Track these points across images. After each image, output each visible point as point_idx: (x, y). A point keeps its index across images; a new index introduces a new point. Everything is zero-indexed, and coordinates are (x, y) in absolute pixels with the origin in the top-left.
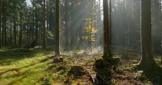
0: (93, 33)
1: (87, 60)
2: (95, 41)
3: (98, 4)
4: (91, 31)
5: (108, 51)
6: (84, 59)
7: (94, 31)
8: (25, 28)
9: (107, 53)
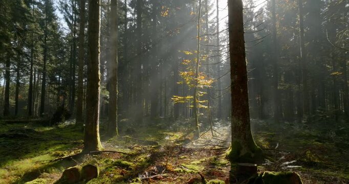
0: (202, 87)
1: (178, 169)
2: (206, 107)
3: (213, 25)
4: (196, 82)
5: (245, 138)
6: (170, 168)
7: (204, 82)
8: (54, 79)
9: (243, 146)
